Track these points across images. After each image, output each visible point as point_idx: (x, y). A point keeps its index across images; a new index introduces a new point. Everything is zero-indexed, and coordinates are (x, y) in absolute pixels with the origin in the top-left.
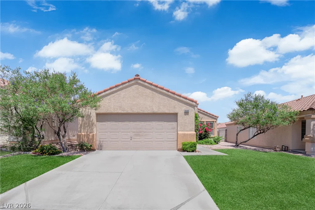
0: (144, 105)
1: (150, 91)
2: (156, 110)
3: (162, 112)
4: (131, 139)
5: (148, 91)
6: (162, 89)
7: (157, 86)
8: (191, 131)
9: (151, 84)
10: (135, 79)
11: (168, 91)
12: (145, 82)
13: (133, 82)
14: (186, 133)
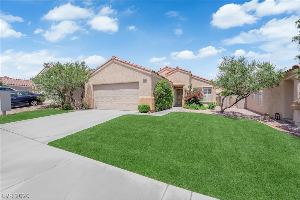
0: (118, 77)
4: (111, 102)
6: (128, 64)
7: (124, 63)
8: (148, 95)
9: (121, 62)
10: (112, 59)
11: (132, 65)
12: (117, 60)
13: (111, 62)
14: (145, 97)
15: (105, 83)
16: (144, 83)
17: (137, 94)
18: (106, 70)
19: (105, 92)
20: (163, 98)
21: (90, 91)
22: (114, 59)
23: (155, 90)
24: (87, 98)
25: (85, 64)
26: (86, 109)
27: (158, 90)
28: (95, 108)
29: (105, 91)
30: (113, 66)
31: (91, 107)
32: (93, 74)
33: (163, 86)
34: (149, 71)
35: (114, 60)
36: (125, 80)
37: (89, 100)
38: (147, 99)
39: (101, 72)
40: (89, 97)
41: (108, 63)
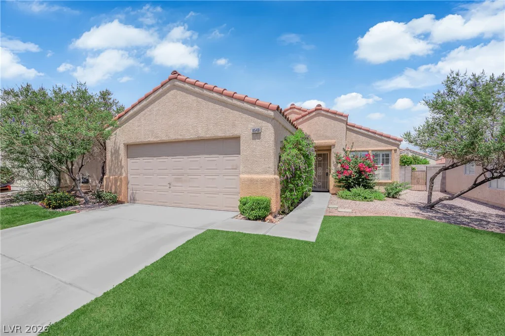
0: (185, 125)
1: (194, 98)
2: (202, 133)
3: (213, 135)
4: (170, 188)
5: (191, 98)
6: (211, 90)
7: (202, 87)
8: (266, 172)
9: (194, 85)
10: (170, 80)
11: (221, 93)
12: (184, 81)
13: (168, 86)
14: (255, 177)
15: (155, 140)
16: (254, 139)
17: (236, 169)
18: (155, 107)
19: (155, 161)
20: (300, 177)
21: (117, 158)
22: (176, 78)
23: (283, 158)
24: (111, 177)
25: (109, 97)
26: (107, 204)
27: (289, 157)
28: (131, 200)
29: (155, 158)
30: (174, 97)
31: (121, 198)
32: (125, 117)
33: (300, 146)
34: (267, 108)
35: (175, 80)
36: (203, 133)
37: (116, 180)
38: (263, 181)
39: (143, 112)
40: (116, 173)
41: (161, 90)
